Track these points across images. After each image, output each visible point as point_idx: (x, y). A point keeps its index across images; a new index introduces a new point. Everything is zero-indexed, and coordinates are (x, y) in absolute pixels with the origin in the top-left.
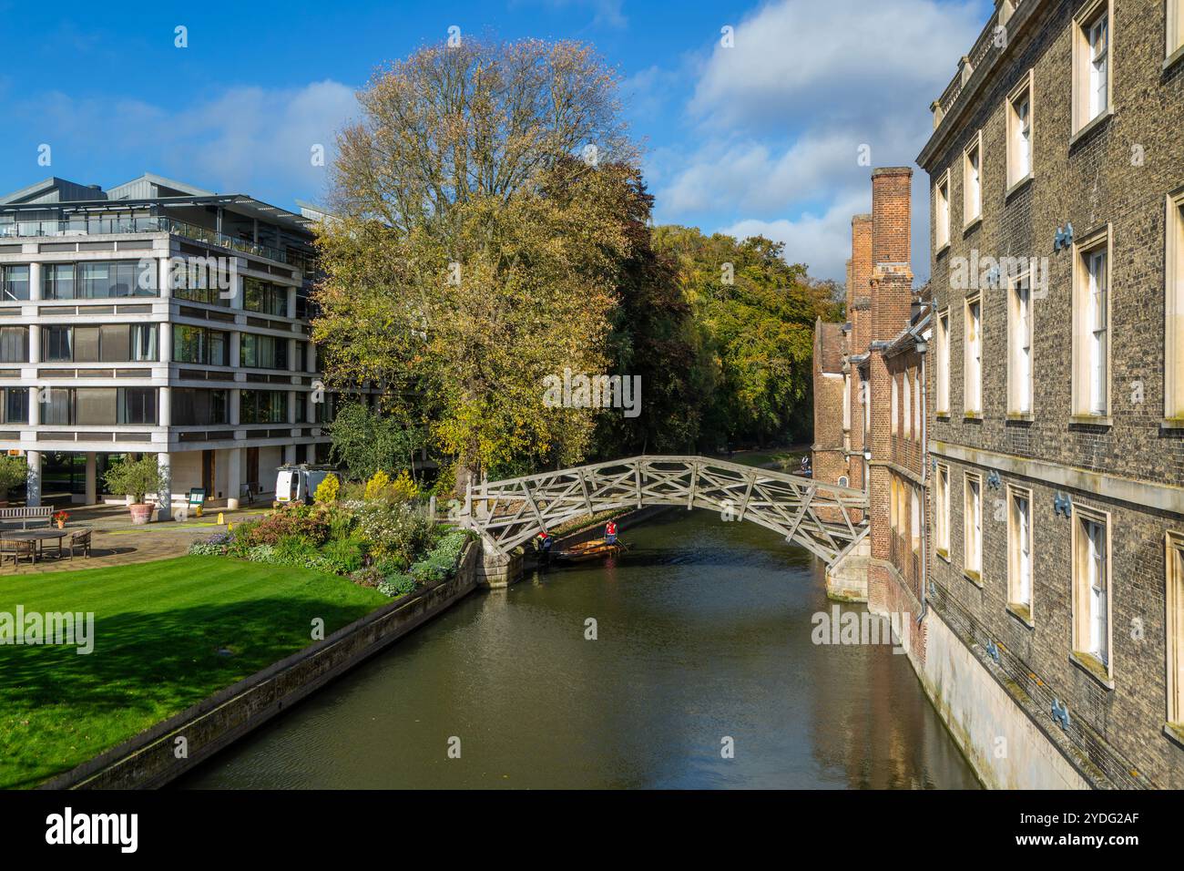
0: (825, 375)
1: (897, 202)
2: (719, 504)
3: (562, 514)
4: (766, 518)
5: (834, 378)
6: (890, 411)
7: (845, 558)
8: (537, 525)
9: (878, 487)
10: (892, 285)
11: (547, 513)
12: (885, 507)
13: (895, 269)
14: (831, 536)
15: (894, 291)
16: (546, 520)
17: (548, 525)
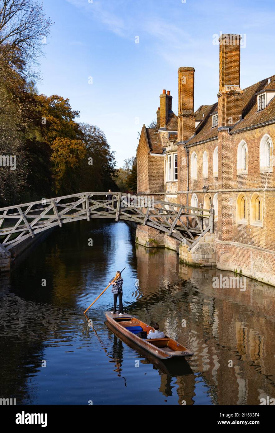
0: (152, 154)
1: (234, 53)
2: (133, 217)
3: (42, 226)
4: (158, 224)
5: (157, 156)
6: (235, 163)
7: (198, 243)
8: (28, 232)
9: (225, 203)
10: (233, 97)
11: (33, 226)
12: (230, 213)
13: (234, 88)
14: (191, 232)
15: (234, 99)
16: (33, 230)
17: (36, 232)
